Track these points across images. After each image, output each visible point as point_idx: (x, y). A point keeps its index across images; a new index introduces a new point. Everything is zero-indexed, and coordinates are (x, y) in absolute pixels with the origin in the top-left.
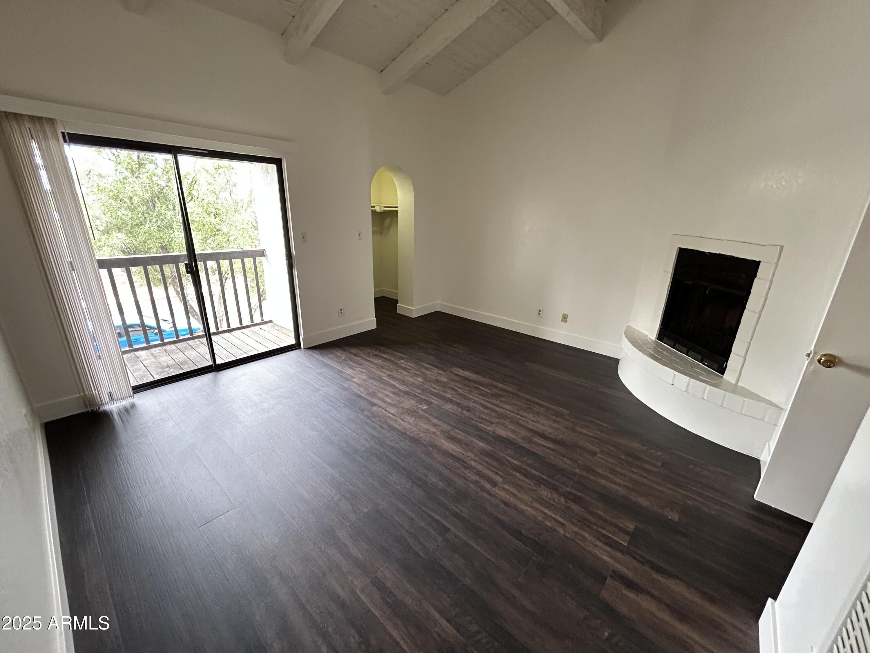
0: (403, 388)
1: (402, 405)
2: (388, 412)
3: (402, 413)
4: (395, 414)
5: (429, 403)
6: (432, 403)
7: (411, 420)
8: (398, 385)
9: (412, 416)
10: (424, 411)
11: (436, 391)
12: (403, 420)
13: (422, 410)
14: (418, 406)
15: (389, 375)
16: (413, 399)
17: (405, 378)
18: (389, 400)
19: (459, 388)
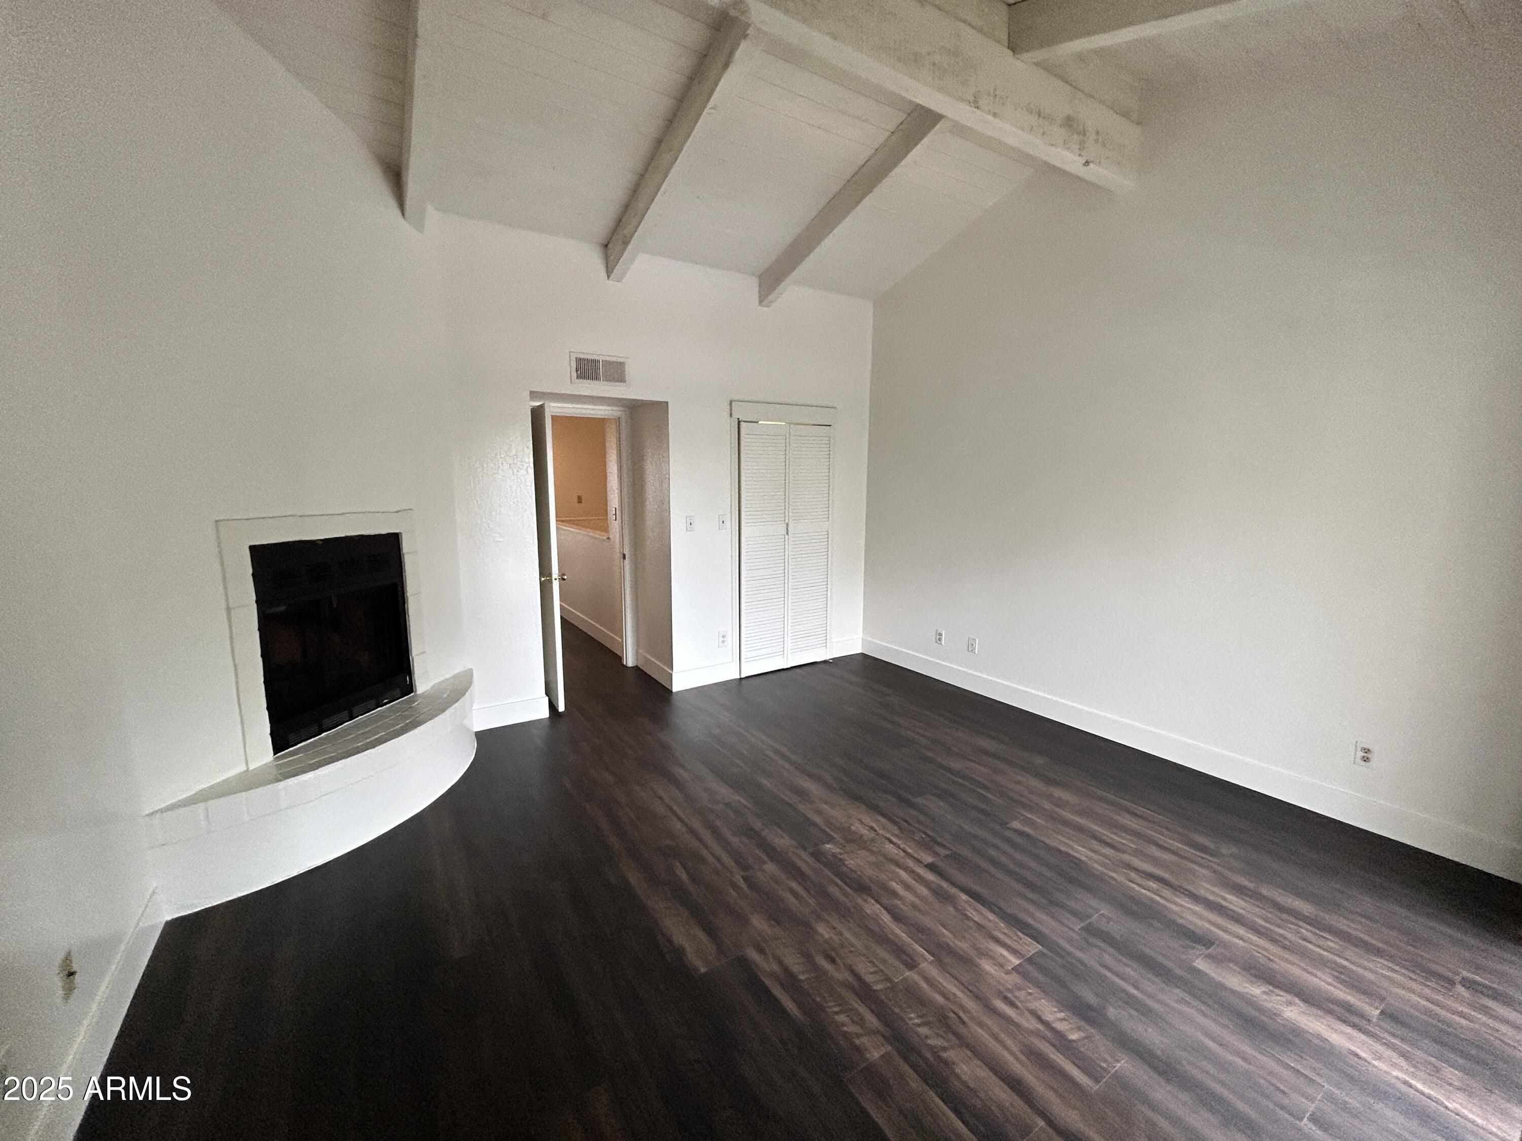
0: (872, 907)
1: (872, 859)
2: (899, 847)
3: (872, 840)
4: (887, 843)
5: (817, 855)
6: (812, 854)
7: (856, 827)
8: (886, 918)
9: (854, 833)
10: (831, 840)
11: (794, 885)
12: (872, 828)
13: (835, 844)
14: (842, 851)
15: (912, 965)
16: (850, 869)
17: (866, 947)
18: (903, 874)
19: (735, 886)
